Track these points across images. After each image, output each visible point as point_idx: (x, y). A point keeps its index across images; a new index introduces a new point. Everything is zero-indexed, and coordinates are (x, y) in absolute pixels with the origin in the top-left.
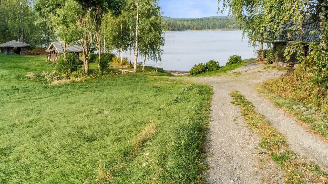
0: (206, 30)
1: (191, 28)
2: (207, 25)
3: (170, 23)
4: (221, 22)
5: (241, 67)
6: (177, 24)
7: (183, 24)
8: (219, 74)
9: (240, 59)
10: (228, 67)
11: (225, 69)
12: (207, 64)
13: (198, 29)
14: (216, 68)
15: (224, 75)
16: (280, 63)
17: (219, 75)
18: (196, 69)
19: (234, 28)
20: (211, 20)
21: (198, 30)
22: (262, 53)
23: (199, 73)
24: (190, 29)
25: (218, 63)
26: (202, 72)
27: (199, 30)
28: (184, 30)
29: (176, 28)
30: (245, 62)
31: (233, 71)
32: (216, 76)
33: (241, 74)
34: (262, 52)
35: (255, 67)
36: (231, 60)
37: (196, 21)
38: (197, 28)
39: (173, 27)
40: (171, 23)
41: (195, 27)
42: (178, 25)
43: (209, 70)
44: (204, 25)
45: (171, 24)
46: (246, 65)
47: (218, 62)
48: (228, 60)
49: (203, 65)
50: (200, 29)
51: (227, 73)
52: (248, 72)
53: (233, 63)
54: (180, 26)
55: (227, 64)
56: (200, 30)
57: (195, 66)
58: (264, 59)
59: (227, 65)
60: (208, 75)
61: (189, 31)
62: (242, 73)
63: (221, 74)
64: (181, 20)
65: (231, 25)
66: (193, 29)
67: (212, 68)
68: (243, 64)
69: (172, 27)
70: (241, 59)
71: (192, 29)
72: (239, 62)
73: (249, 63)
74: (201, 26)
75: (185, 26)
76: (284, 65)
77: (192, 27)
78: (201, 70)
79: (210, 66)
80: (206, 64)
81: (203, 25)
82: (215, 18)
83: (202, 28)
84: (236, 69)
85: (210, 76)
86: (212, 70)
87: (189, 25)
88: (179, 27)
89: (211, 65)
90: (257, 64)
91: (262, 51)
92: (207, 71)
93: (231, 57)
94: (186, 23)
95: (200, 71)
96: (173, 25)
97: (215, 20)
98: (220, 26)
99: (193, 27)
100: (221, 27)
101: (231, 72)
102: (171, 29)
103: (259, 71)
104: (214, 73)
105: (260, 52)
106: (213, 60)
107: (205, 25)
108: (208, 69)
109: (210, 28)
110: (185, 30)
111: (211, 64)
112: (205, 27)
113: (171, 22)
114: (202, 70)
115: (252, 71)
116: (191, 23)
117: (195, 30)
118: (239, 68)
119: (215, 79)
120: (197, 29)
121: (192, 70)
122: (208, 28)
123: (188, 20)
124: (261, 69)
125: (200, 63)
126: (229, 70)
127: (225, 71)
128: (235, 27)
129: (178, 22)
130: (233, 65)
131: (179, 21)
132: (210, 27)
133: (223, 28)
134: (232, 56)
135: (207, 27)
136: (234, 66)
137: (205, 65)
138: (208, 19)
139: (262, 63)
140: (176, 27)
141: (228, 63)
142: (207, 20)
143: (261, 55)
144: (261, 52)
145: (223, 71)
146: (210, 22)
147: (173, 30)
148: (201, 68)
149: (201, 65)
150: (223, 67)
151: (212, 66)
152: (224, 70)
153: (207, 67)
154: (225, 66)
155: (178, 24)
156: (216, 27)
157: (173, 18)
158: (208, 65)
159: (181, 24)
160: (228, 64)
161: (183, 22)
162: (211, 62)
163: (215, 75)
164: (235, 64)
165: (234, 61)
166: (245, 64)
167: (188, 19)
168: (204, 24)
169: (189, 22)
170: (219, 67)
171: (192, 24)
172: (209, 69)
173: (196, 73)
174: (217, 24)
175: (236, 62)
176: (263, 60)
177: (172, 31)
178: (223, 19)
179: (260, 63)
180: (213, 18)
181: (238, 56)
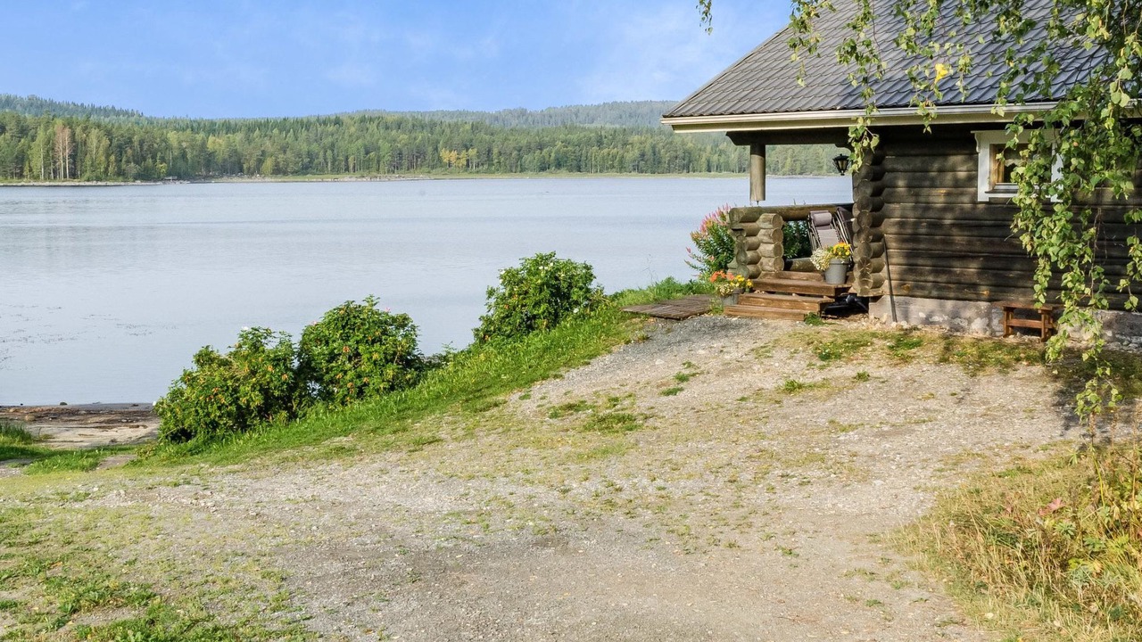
0: (329, 177)
1: (245, 166)
2: (329, 152)
3: (130, 141)
4: (404, 137)
5: (608, 358)
6: (169, 147)
7: (204, 144)
8: (422, 427)
9: (588, 291)
10: (492, 359)
11: (468, 376)
12: (314, 336)
13: (285, 173)
14: (390, 372)
15: (470, 433)
16: (921, 308)
17: (421, 444)
18: (207, 386)
19: (468, 165)
20: (353, 129)
21: (286, 179)
22: (761, 236)
23: (241, 419)
24: (241, 170)
25: (403, 326)
26: (264, 412)
27: (290, 178)
28: (207, 178)
29: (162, 167)
30: (636, 314)
31: (552, 392)
32: (392, 457)
33: (631, 419)
34: (759, 223)
35: (736, 349)
36: (514, 300)
37: (276, 131)
38: (277, 164)
39: (144, 159)
40: (136, 138)
41: (269, 163)
42: (176, 153)
43: (327, 396)
44: (317, 154)
45: (136, 144)
46: (643, 333)
47: (402, 322)
48: (493, 301)
49: (271, 345)
50: (295, 173)
51: (495, 411)
52: (691, 392)
53: (529, 325)
54: (189, 156)
55: (483, 337)
56: (300, 178)
57: (205, 358)
58: (778, 276)
59: (483, 340)
60: (317, 441)
61: (235, 179)
62: (642, 405)
63: (443, 423)
64: (195, 127)
65: (454, 154)
66: (255, 170)
67: (359, 376)
68: (622, 326)
69: (139, 159)
70: (593, 286)
71: (252, 174)
72: (582, 316)
73: (668, 318)
74: (299, 155)
75: (212, 154)
76: (970, 321)
77: (253, 163)
78: (258, 400)
79: (333, 357)
80: (303, 343)
81: (309, 154)
82: (371, 120)
83: (307, 168)
84: (573, 372)
85: (340, 450)
86: (360, 393)
87: (236, 151)
88: (180, 163)
89: (346, 350)
90: (737, 327)
91: (760, 211)
92: (312, 402)
93: (511, 278)
94: (217, 144)
95: (243, 401)
96: (145, 148)
97: (372, 127)
98: (401, 158)
99: (260, 162)
100: (405, 163)
101: (530, 406)
102: (134, 171)
103: (792, 387)
104: (372, 423)
105: (744, 220)
106: (359, 300)
107: (321, 154)
108: (319, 380)
109: (347, 169)
110: (212, 177)
111: (346, 338)
112: (321, 160)
113: (134, 134)
114: (265, 391)
115: (723, 383)
116: (249, 140)
117: (267, 179)
118: (597, 364)
119: (383, 493)
120: (278, 171)
121: (177, 394)
122: (336, 170)
123: (229, 128)
124: (800, 367)
125: (244, 336)
126: (506, 386)
127: (476, 396)
128: (475, 161)
129: (172, 137)
130: (536, 340)
131: (184, 130)
132: (347, 158)
133: (411, 167)
134: (516, 265)
135: (333, 163)
136: (546, 349)
137: (296, 347)
138: (338, 122)
139: (784, 315)
140: (163, 160)
141: (489, 321)
142: (331, 128)
143: (754, 248)
144: (754, 221)
145: (451, 394)
146: (346, 137)
147: (147, 176)
148: (253, 373)
149: (256, 347)
150: (445, 359)
151: (357, 355)
152: (463, 390)
153: (307, 370)
154: (468, 353)
155: (175, 144)
156: (378, 162)
157: (147, 115)
158: (317, 350)
159: (193, 147)
160: (487, 332)
161: (200, 136)
162: (347, 320)
163: (387, 446)
164: (555, 333)
165: (537, 304)
166: (635, 329)
167: (233, 123)
168: (315, 147)
169: (239, 137)
170: (411, 365)
171: (254, 148)
172: (333, 381)
173: (214, 425)
174: (385, 146)
175: (556, 315)
176: (772, 289)
177: (138, 182)
178: (410, 125)
179: (762, 315)
180: (363, 120)
181: (569, 265)
